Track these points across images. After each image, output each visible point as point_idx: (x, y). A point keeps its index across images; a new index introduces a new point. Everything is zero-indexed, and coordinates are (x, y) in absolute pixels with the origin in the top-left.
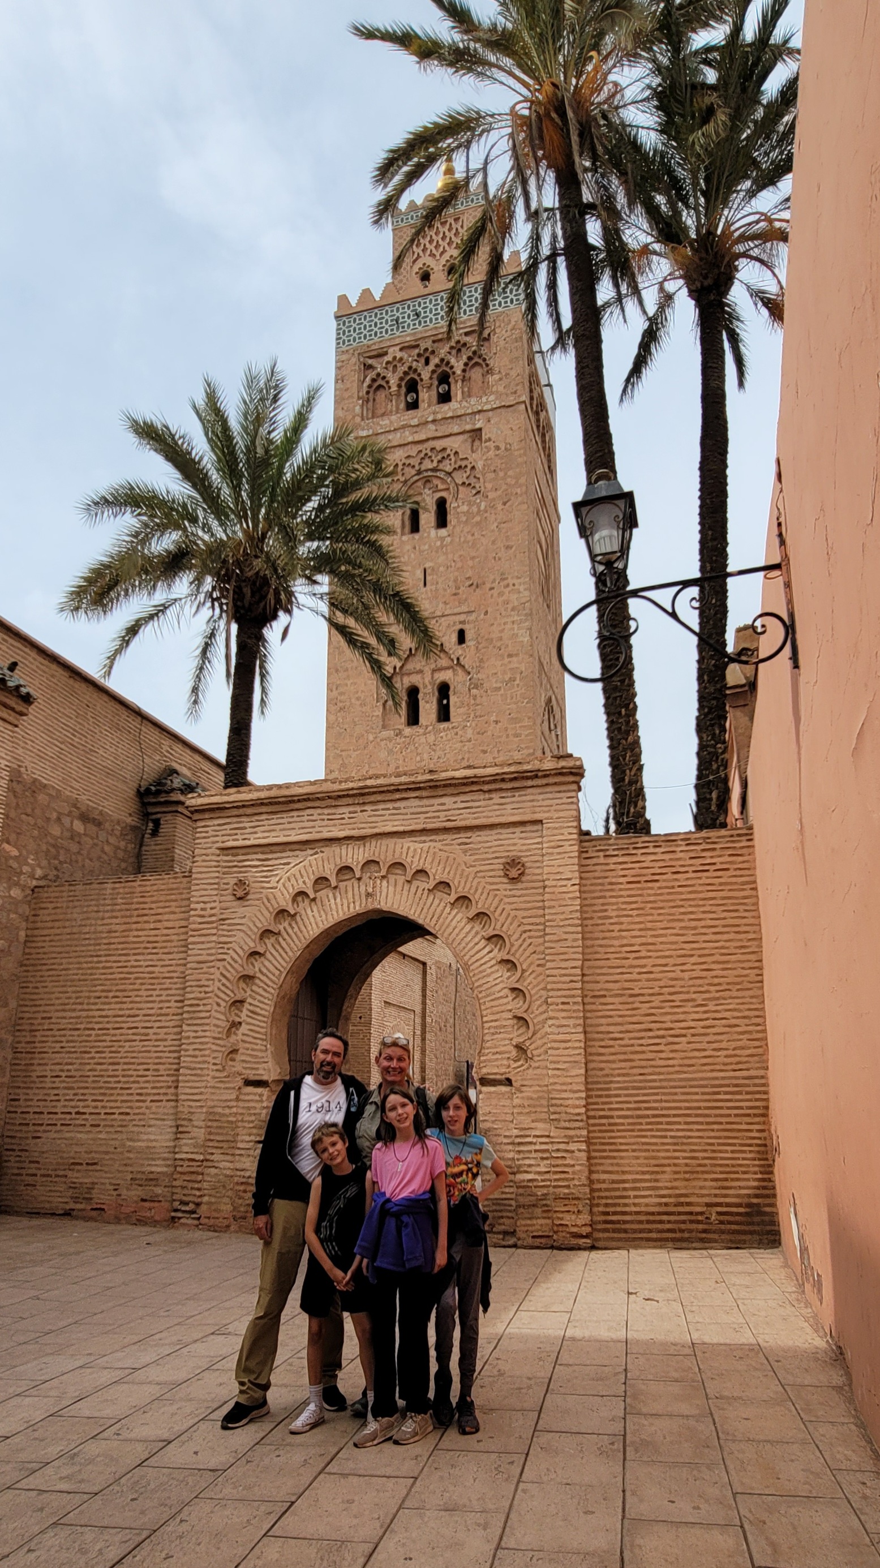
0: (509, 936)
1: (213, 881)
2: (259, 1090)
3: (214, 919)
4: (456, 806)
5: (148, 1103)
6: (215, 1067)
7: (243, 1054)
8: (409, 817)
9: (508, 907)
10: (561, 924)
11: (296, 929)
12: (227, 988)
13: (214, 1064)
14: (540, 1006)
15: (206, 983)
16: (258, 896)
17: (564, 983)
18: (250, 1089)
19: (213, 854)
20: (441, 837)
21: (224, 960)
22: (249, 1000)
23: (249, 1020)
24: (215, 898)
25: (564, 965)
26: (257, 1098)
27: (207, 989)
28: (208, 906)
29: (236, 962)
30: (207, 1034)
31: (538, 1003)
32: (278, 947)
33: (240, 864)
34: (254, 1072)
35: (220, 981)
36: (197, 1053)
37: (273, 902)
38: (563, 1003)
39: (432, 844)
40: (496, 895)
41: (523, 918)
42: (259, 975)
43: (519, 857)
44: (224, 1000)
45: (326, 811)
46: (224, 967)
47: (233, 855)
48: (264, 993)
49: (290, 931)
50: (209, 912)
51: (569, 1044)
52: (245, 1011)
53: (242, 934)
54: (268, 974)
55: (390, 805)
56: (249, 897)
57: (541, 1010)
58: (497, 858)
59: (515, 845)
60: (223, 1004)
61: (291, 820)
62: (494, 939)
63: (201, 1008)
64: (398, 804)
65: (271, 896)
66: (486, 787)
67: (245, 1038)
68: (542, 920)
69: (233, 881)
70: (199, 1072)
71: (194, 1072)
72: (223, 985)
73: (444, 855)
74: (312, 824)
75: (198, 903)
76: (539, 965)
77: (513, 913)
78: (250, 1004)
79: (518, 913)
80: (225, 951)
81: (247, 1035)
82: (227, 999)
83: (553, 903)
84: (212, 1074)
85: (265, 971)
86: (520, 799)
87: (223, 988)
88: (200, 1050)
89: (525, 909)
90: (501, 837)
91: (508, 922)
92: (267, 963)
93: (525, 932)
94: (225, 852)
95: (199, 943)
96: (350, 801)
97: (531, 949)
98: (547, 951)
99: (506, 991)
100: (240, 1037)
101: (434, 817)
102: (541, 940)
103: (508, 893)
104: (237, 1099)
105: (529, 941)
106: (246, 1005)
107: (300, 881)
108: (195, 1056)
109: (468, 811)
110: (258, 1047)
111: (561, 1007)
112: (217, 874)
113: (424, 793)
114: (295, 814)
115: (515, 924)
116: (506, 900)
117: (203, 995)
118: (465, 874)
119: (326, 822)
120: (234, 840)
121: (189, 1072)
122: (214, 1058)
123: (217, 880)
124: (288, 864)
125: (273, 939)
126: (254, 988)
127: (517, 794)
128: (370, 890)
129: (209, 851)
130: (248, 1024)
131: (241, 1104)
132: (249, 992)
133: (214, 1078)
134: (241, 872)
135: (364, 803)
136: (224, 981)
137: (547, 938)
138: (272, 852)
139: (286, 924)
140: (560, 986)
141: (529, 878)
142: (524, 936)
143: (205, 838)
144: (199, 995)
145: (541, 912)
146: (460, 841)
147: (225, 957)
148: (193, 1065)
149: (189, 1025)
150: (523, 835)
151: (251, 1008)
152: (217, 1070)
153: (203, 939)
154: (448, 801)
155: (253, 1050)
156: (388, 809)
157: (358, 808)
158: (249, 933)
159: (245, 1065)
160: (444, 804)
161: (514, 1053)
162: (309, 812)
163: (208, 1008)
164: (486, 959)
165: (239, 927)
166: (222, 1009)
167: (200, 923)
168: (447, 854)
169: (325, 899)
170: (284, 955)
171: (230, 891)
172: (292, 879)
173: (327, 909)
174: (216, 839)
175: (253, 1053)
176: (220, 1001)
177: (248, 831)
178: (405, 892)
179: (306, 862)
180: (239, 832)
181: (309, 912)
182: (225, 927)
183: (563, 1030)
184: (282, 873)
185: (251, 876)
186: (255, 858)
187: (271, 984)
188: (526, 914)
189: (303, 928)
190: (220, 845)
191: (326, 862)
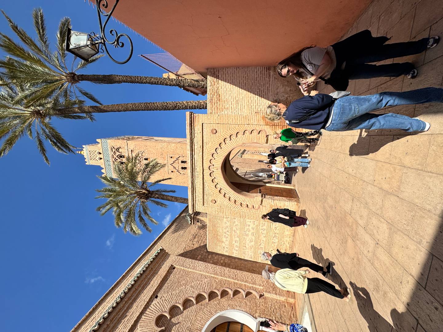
0: (230, 134)
1: (211, 208)
2: (263, 201)
3: (220, 209)
4: (197, 145)
6: (257, 212)
7: (254, 204)
8: (199, 157)
9: (223, 133)
10: (228, 120)
15: (236, 212)
16: (215, 197)
17: (243, 120)
18: (263, 203)
20: (204, 150)
22: (241, 202)
23: (246, 202)
24: (215, 208)
25: (239, 120)
26: (265, 202)
29: (231, 204)
30: (248, 213)
31: (248, 127)
32: (228, 193)
33: (207, 201)
34: (259, 202)
36: (253, 216)
37: (217, 194)
38: (249, 120)
39: (206, 152)
40: (220, 136)
42: (235, 199)
43: (211, 130)
45: (196, 178)
46: (232, 207)
47: (205, 203)
48: (239, 198)
49: (224, 190)
50: (218, 210)
51: (259, 119)
52: (243, 203)
53: (224, 202)
54: (235, 196)
56: (215, 200)
57: (250, 126)
58: (211, 136)
59: (208, 131)
62: (231, 138)
63: (242, 214)
66: (193, 138)
67: (250, 203)
68: (227, 125)
69: (211, 203)
70: (257, 216)
74: (199, 182)
75: (216, 212)
76: (238, 126)
79: (225, 131)
80: (228, 207)
82: (240, 207)
83: (223, 122)
87: (237, 208)
90: (206, 134)
91: (227, 134)
92: (232, 197)
97: (234, 128)
98: (235, 124)
99: (244, 135)
101: (199, 151)
102: (232, 125)
103: (219, 133)
104: (265, 207)
105: (232, 129)
107: (212, 186)
109: (198, 142)
110: (253, 200)
112: (209, 207)
113: (193, 153)
114: (196, 186)
115: (227, 132)
116: (221, 134)
117: (238, 213)
118: (214, 144)
119: (199, 179)
120: (201, 202)
124: (208, 189)
125: (226, 195)
126: (238, 200)
127: (195, 129)
128: (216, 169)
129: (203, 209)
131: (267, 206)
132: (239, 202)
134: (209, 201)
135: (195, 169)
136: (235, 208)
137: (232, 123)
138: (205, 193)
140: (244, 121)
141: (216, 128)
142: (230, 130)
145: (225, 125)
146: (206, 145)
147: (230, 207)
149: (246, 217)
150: (205, 128)
151: (243, 201)
153: (225, 212)
156: (196, 163)
158: (224, 200)
159: (257, 204)
160: (196, 148)
161: (260, 134)
163: (242, 212)
164: (235, 140)
165: (222, 203)
166: (242, 209)
167: (221, 212)
168: (209, 149)
169: (218, 180)
170: (230, 192)
171: (214, 204)
172: (212, 188)
173: (220, 180)
174: (201, 207)
175: (254, 202)
176: (240, 209)
177: (199, 198)
178: (217, 160)
179: (208, 184)
180: (199, 201)
181: (220, 185)
182: (222, 206)
183: (255, 121)
184: (210, 191)
185: (210, 199)
186: (206, 197)
187: (237, 196)
188: (225, 129)
189: (224, 187)
190: (202, 206)
191: (208, 179)
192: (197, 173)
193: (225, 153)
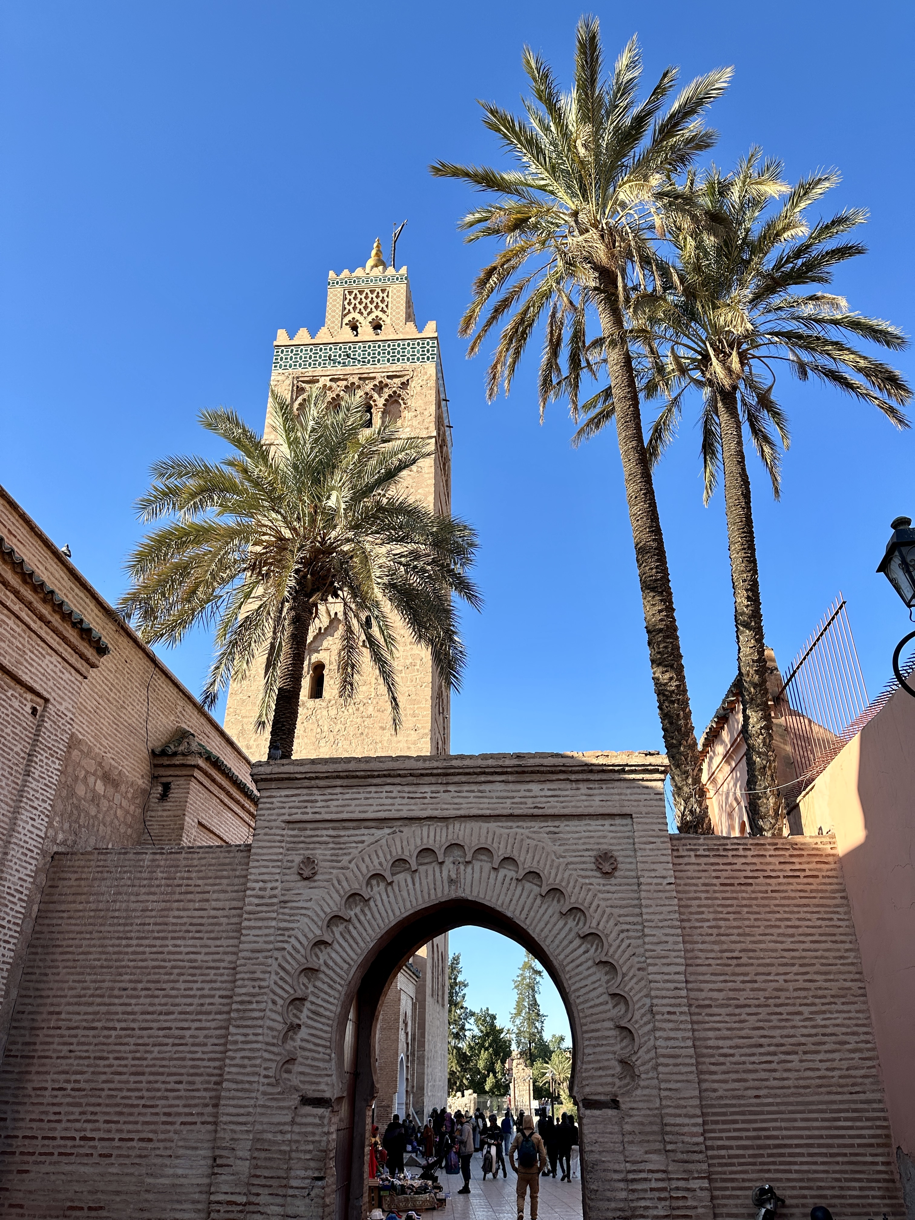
0: (607, 936)
1: (275, 857)
2: (320, 1111)
3: (275, 900)
4: (542, 793)
5: (177, 1127)
6: (266, 1081)
7: (301, 1064)
8: (495, 800)
9: (603, 904)
10: (660, 924)
11: (369, 916)
12: (286, 982)
13: (266, 1077)
14: (643, 1015)
15: (261, 976)
16: (327, 877)
17: (668, 990)
18: (308, 1109)
19: (277, 828)
20: (529, 824)
21: (284, 949)
22: (311, 998)
23: (310, 1022)
24: (277, 877)
25: (666, 969)
26: (317, 1121)
27: (263, 984)
28: (269, 885)
29: (299, 952)
30: (260, 1038)
31: (643, 1011)
32: (347, 936)
33: (308, 840)
34: (314, 1087)
35: (277, 974)
36: (246, 1062)
37: (345, 884)
38: (669, 1013)
39: (520, 831)
40: (589, 890)
41: (620, 916)
42: (323, 968)
43: (612, 851)
44: (281, 997)
45: (406, 789)
46: (284, 957)
47: (300, 829)
48: (329, 991)
49: (362, 918)
50: (268, 892)
51: (679, 1061)
52: (306, 1012)
53: (306, 920)
54: (335, 967)
55: (474, 787)
56: (316, 878)
57: (645, 1019)
58: (587, 850)
59: (605, 837)
60: (280, 1002)
61: (368, 796)
62: (590, 938)
63: (254, 1006)
64: (483, 787)
65: (342, 878)
66: (573, 777)
67: (304, 1044)
68: (639, 919)
69: (298, 859)
70: (247, 1086)
71: (240, 1086)
72: (282, 979)
73: (533, 843)
74: (390, 801)
75: (257, 881)
76: (639, 969)
77: (608, 910)
78: (312, 1003)
79: (617, 911)
80: (286, 938)
81: (307, 1041)
82: (285, 996)
83: (649, 902)
84: (262, 1088)
85: (331, 963)
86: (607, 791)
87: (281, 983)
88: (249, 1058)
89: (621, 907)
90: (590, 828)
91: (604, 920)
92: (334, 955)
93: (622, 931)
94: (291, 826)
95: (255, 928)
96: (433, 779)
97: (630, 951)
98: (648, 954)
99: (606, 997)
100: (298, 1043)
101: (521, 803)
102: (640, 941)
103: (601, 888)
104: (293, 1123)
105: (627, 942)
106: (307, 1004)
107: (376, 862)
108: (244, 1066)
109: (556, 799)
110: (320, 1056)
111: (666, 1016)
112: (281, 850)
113: (511, 778)
114: (373, 789)
115: (612, 922)
116: (600, 895)
117: (257, 990)
118: (555, 864)
119: (406, 801)
120: (303, 813)
121: (234, 1086)
122: (265, 1069)
123: (280, 857)
124: (363, 842)
125: (341, 927)
126: (319, 984)
127: (604, 786)
128: (454, 876)
129: (273, 824)
130: (309, 1027)
131: (296, 1129)
132: (311, 989)
133: (264, 1093)
134: (308, 849)
135: (447, 784)
136: (282, 974)
137: (647, 939)
138: (345, 828)
139: (358, 910)
140: (664, 993)
141: (621, 873)
142: (622, 936)
143: (269, 809)
144: (252, 990)
145: (637, 911)
146: (548, 829)
147: (285, 945)
148: (240, 1078)
149: (238, 1027)
150: (612, 828)
151: (313, 1008)
152: (268, 1084)
153: (260, 924)
154: (535, 788)
155: (314, 1059)
156: (473, 791)
157: (441, 788)
158: (315, 918)
159: (303, 1078)
160: (529, 791)
161: (618, 1069)
162: (388, 788)
163: (263, 1006)
164: (583, 959)
165: (303, 911)
166: (279, 1008)
167: (257, 905)
168: (535, 842)
169: (403, 884)
170: (354, 946)
171: (295, 870)
172: (367, 859)
173: (405, 894)
174: (283, 811)
175: (313, 1063)
176: (277, 998)
177: (319, 804)
178: (492, 881)
179: (383, 841)
180: (309, 804)
181: (385, 897)
182: (287, 911)
183: (671, 1043)
184: (355, 852)
185: (320, 854)
186: (325, 834)
187: (338, 979)
188: (622, 911)
189: (377, 916)
190: (286, 818)
191: (405, 843)
192: (428, 795)
193: (523, 916)
